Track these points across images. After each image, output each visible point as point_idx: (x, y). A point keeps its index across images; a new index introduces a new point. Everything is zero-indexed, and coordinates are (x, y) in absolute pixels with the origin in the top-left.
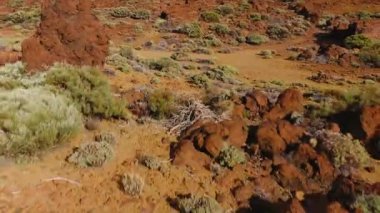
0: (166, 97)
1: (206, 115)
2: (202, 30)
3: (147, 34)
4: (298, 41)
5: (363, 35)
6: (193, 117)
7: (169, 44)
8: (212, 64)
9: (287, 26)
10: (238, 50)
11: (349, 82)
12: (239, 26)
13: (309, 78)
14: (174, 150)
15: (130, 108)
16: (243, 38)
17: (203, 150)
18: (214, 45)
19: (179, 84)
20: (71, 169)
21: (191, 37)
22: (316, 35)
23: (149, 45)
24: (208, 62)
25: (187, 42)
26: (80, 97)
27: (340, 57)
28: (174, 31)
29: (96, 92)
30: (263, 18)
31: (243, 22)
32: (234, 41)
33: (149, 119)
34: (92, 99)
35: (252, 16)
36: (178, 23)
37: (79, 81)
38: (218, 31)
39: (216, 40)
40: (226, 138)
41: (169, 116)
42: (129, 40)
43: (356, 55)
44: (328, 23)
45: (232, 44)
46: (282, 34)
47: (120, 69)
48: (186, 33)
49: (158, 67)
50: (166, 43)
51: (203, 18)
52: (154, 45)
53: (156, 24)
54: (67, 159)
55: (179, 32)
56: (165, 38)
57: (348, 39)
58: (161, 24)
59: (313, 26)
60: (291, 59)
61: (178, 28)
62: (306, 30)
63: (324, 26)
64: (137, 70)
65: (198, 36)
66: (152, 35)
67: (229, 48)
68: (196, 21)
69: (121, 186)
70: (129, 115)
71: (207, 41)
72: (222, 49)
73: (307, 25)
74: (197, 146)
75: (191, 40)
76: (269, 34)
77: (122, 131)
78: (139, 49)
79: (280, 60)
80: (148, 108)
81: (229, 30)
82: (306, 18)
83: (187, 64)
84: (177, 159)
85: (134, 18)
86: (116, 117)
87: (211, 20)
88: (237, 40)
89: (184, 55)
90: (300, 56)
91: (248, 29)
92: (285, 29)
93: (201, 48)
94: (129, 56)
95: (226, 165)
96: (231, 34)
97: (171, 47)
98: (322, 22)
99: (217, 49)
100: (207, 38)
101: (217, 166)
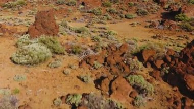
0: (78, 47)
1: (91, 53)
2: (102, 11)
3: (74, 13)
4: (152, 17)
5: (184, 14)
6: (87, 53)
7: (86, 18)
8: (106, 29)
9: (147, 9)
10: (120, 22)
11: (171, 39)
12: (121, 9)
13: (151, 37)
14: (80, 64)
15: (66, 51)
16: (123, 16)
17: (89, 63)
18: (108, 19)
19: (87, 40)
20: (49, 68)
21: (97, 15)
22: (162, 14)
23: (75, 19)
24: (104, 28)
25: (95, 18)
26: (50, 47)
27: (170, 26)
28: (88, 12)
29: (55, 45)
30: (135, 4)
31: (124, 7)
32: (119, 17)
33: (72, 54)
34: (54, 48)
35: (129, 4)
36: (90, 8)
37: (49, 41)
38: (110, 12)
39: (110, 17)
40: (96, 60)
41: (79, 53)
42: (65, 17)
43: (179, 25)
44: (169, 7)
45: (118, 19)
46: (144, 13)
47: (62, 34)
48: (94, 13)
49: (79, 32)
50: (84, 19)
51: (103, 5)
52: (78, 19)
53: (79, 8)
54: (48, 66)
55: (91, 12)
56: (83, 16)
57: (177, 16)
58: (82, 9)
59: (161, 9)
60: (145, 27)
61: (90, 10)
62: (157, 10)
63: (167, 8)
64: (69, 34)
65: (100, 15)
66: (77, 14)
67: (116, 21)
68: (100, 7)
69: (64, 73)
70: (66, 53)
71: (105, 17)
72: (112, 21)
73: (158, 8)
74: (87, 62)
75: (96, 17)
76: (137, 13)
77: (64, 58)
78: (70, 22)
79: (141, 27)
80: (72, 51)
81: (116, 11)
82: (158, 4)
83: (93, 30)
84: (80, 66)
85: (68, 4)
86: (61, 54)
87: (107, 6)
88: (120, 16)
89: (92, 25)
90: (150, 25)
91: (127, 11)
92: (146, 10)
93: (102, 21)
94: (66, 26)
95: (95, 68)
96: (117, 13)
97: (86, 20)
98: (166, 6)
99: (109, 21)
100: (105, 15)
101: (92, 68)
